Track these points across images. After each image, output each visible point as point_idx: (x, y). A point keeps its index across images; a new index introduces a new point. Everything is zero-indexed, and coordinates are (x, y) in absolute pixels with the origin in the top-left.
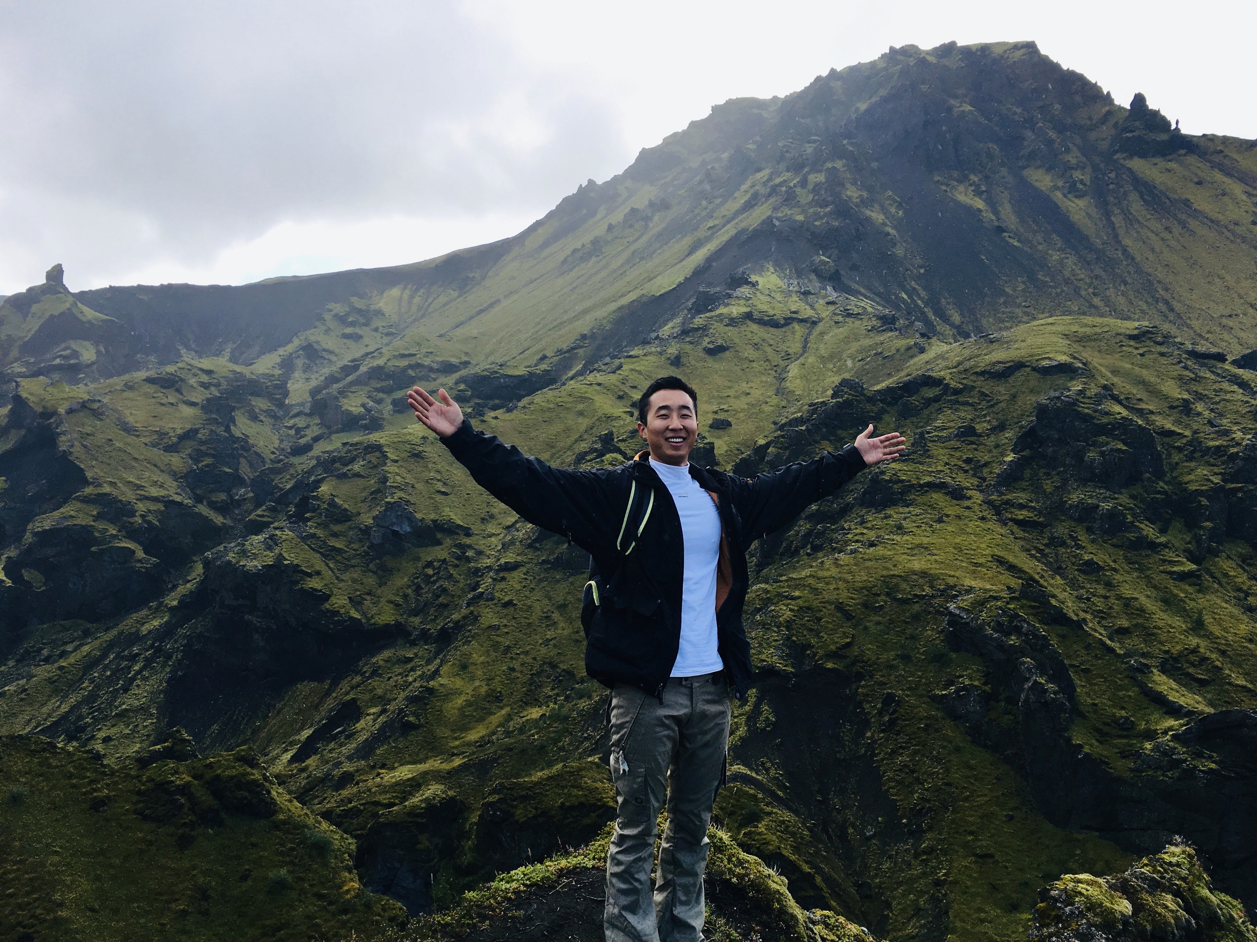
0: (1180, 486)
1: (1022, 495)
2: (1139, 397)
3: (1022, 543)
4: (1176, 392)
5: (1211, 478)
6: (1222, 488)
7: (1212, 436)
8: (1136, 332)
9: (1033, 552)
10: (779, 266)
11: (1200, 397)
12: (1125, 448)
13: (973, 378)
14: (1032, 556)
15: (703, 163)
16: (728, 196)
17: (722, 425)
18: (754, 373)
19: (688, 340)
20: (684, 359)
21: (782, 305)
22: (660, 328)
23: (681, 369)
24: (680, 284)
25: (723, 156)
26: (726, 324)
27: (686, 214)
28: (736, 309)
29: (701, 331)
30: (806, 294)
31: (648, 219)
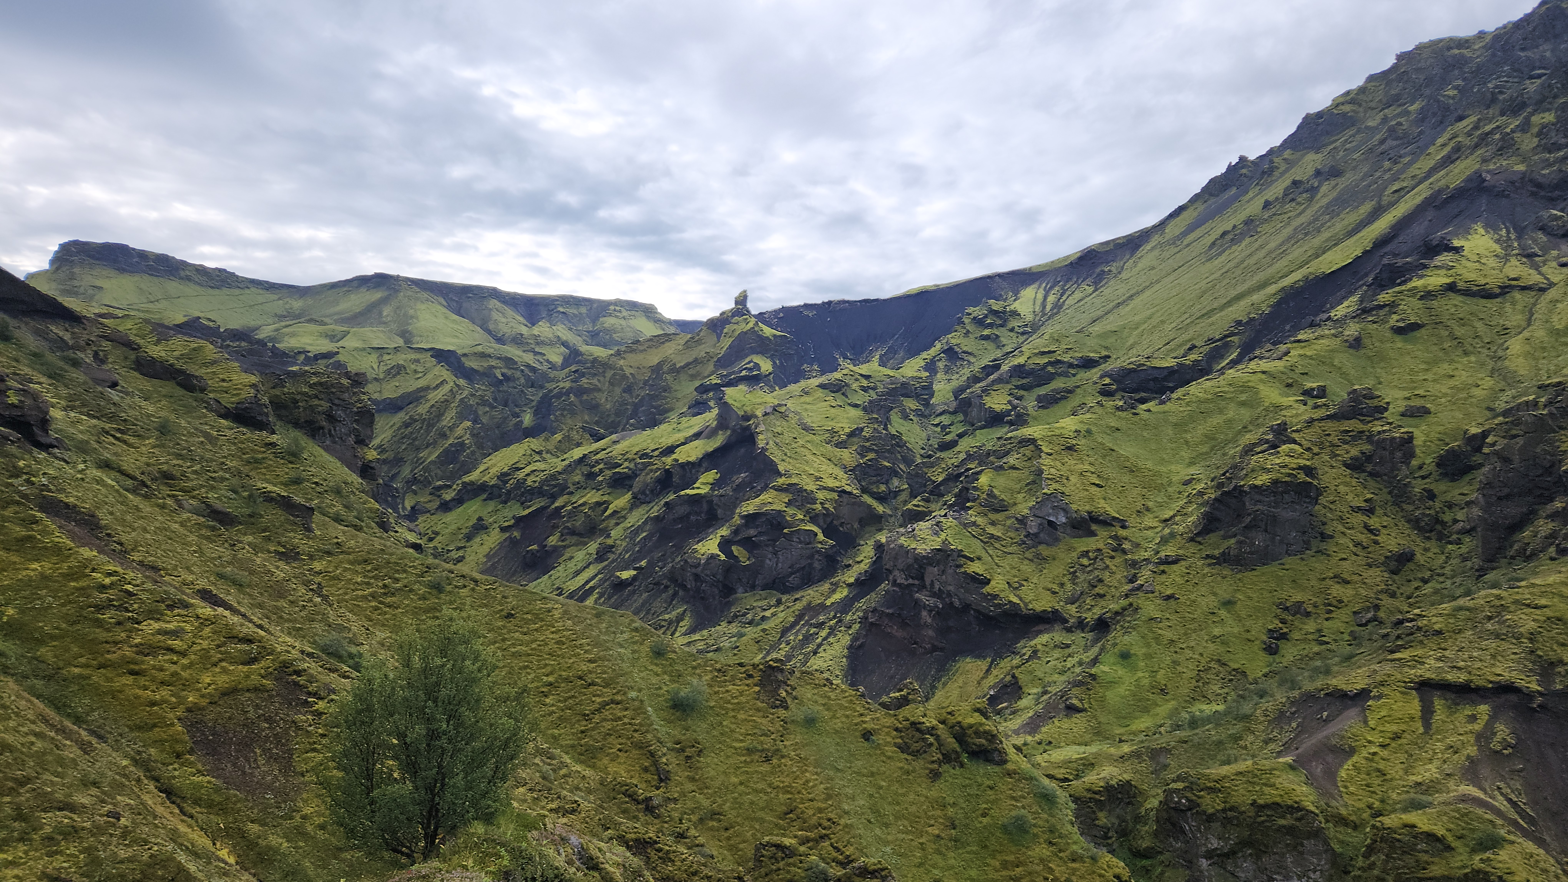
10: (1490, 226)
15: (1385, 120)
16: (1421, 151)
17: (1417, 413)
18: (1459, 352)
19: (1370, 319)
20: (1366, 341)
21: (1497, 272)
22: (1332, 308)
23: (1363, 351)
24: (1358, 258)
25: (1411, 108)
26: (1422, 298)
27: (1363, 179)
28: (1435, 280)
29: (1387, 309)
30: (1530, 256)
31: (1313, 190)
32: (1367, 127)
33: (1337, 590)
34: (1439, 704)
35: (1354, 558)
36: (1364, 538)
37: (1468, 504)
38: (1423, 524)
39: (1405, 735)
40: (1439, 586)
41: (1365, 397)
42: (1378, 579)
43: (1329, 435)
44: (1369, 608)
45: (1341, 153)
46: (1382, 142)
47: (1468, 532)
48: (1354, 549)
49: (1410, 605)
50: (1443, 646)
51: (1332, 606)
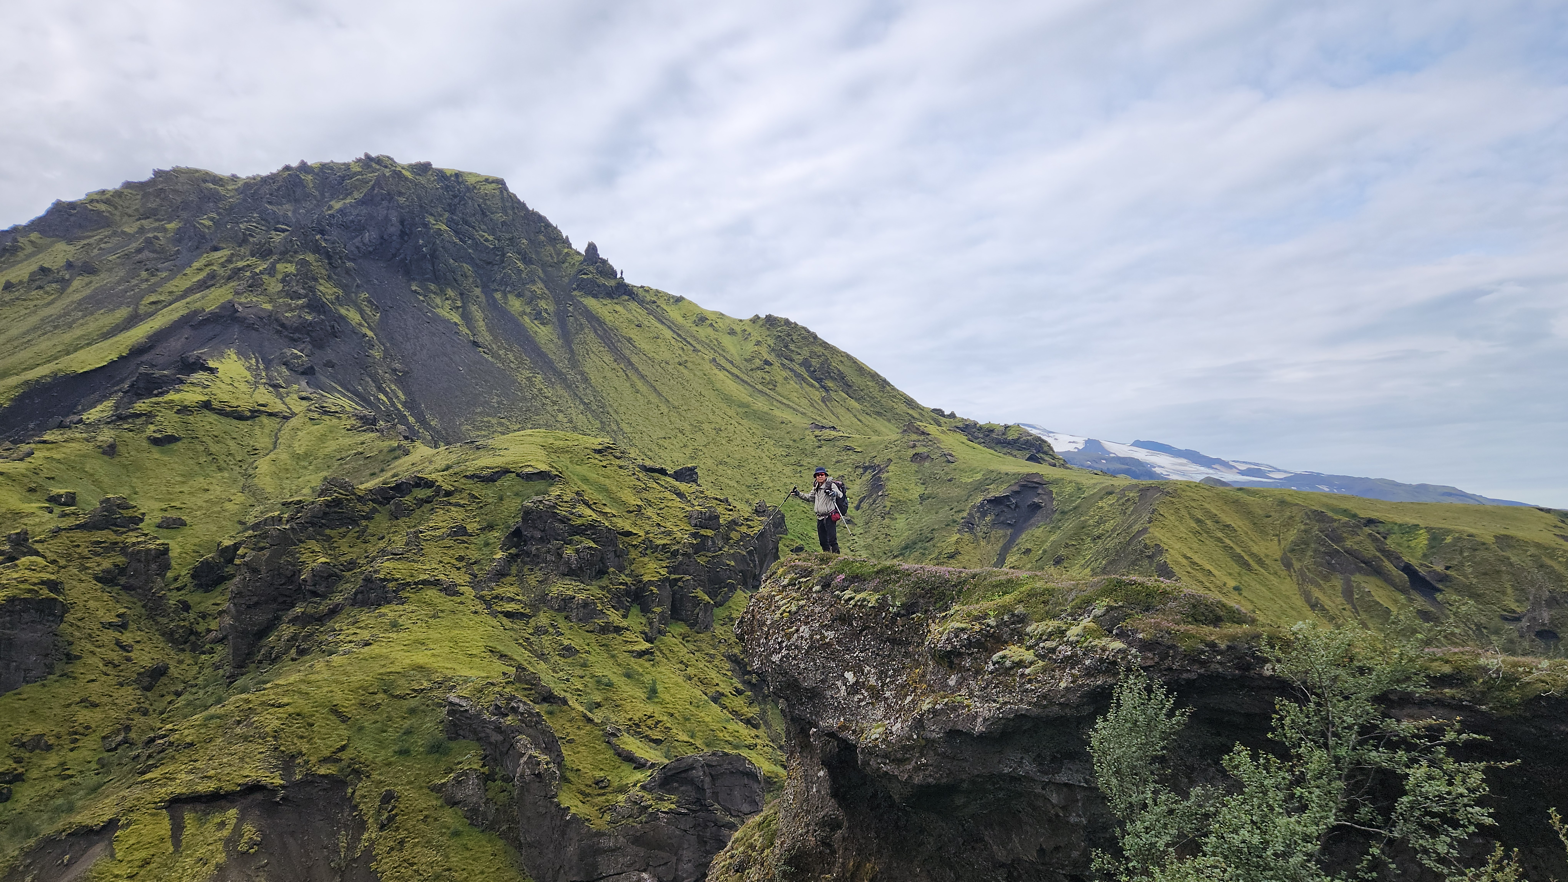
0: (638, 579)
1: (511, 589)
2: (604, 502)
3: (511, 633)
4: (633, 500)
5: (660, 570)
6: (667, 579)
7: (659, 536)
8: (600, 447)
9: (521, 641)
10: (242, 354)
11: (650, 503)
12: (595, 546)
13: (462, 480)
14: (520, 644)
15: (142, 230)
16: (176, 271)
17: (173, 525)
18: (214, 467)
19: (126, 426)
20: (121, 449)
21: (248, 396)
22: (84, 410)
23: (117, 459)
24: (113, 363)
25: (168, 226)
26: (178, 412)
27: (119, 283)
28: (191, 396)
29: (144, 418)
30: (276, 386)
31: (64, 283)
32: (124, 233)
33: (84, 716)
34: (189, 818)
35: (104, 678)
36: (115, 656)
37: (221, 613)
38: (177, 636)
39: (155, 858)
40: (191, 698)
41: (119, 506)
42: (130, 698)
43: (78, 546)
44: (119, 730)
45: (96, 251)
46: (139, 251)
47: (220, 641)
48: (104, 669)
49: (163, 721)
50: (193, 758)
51: (77, 735)
